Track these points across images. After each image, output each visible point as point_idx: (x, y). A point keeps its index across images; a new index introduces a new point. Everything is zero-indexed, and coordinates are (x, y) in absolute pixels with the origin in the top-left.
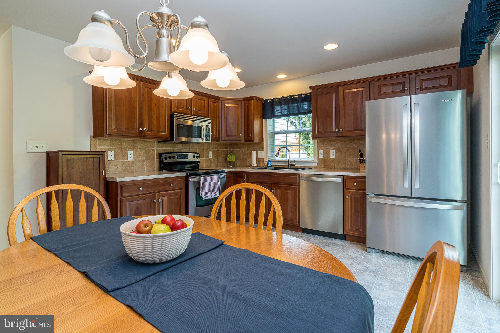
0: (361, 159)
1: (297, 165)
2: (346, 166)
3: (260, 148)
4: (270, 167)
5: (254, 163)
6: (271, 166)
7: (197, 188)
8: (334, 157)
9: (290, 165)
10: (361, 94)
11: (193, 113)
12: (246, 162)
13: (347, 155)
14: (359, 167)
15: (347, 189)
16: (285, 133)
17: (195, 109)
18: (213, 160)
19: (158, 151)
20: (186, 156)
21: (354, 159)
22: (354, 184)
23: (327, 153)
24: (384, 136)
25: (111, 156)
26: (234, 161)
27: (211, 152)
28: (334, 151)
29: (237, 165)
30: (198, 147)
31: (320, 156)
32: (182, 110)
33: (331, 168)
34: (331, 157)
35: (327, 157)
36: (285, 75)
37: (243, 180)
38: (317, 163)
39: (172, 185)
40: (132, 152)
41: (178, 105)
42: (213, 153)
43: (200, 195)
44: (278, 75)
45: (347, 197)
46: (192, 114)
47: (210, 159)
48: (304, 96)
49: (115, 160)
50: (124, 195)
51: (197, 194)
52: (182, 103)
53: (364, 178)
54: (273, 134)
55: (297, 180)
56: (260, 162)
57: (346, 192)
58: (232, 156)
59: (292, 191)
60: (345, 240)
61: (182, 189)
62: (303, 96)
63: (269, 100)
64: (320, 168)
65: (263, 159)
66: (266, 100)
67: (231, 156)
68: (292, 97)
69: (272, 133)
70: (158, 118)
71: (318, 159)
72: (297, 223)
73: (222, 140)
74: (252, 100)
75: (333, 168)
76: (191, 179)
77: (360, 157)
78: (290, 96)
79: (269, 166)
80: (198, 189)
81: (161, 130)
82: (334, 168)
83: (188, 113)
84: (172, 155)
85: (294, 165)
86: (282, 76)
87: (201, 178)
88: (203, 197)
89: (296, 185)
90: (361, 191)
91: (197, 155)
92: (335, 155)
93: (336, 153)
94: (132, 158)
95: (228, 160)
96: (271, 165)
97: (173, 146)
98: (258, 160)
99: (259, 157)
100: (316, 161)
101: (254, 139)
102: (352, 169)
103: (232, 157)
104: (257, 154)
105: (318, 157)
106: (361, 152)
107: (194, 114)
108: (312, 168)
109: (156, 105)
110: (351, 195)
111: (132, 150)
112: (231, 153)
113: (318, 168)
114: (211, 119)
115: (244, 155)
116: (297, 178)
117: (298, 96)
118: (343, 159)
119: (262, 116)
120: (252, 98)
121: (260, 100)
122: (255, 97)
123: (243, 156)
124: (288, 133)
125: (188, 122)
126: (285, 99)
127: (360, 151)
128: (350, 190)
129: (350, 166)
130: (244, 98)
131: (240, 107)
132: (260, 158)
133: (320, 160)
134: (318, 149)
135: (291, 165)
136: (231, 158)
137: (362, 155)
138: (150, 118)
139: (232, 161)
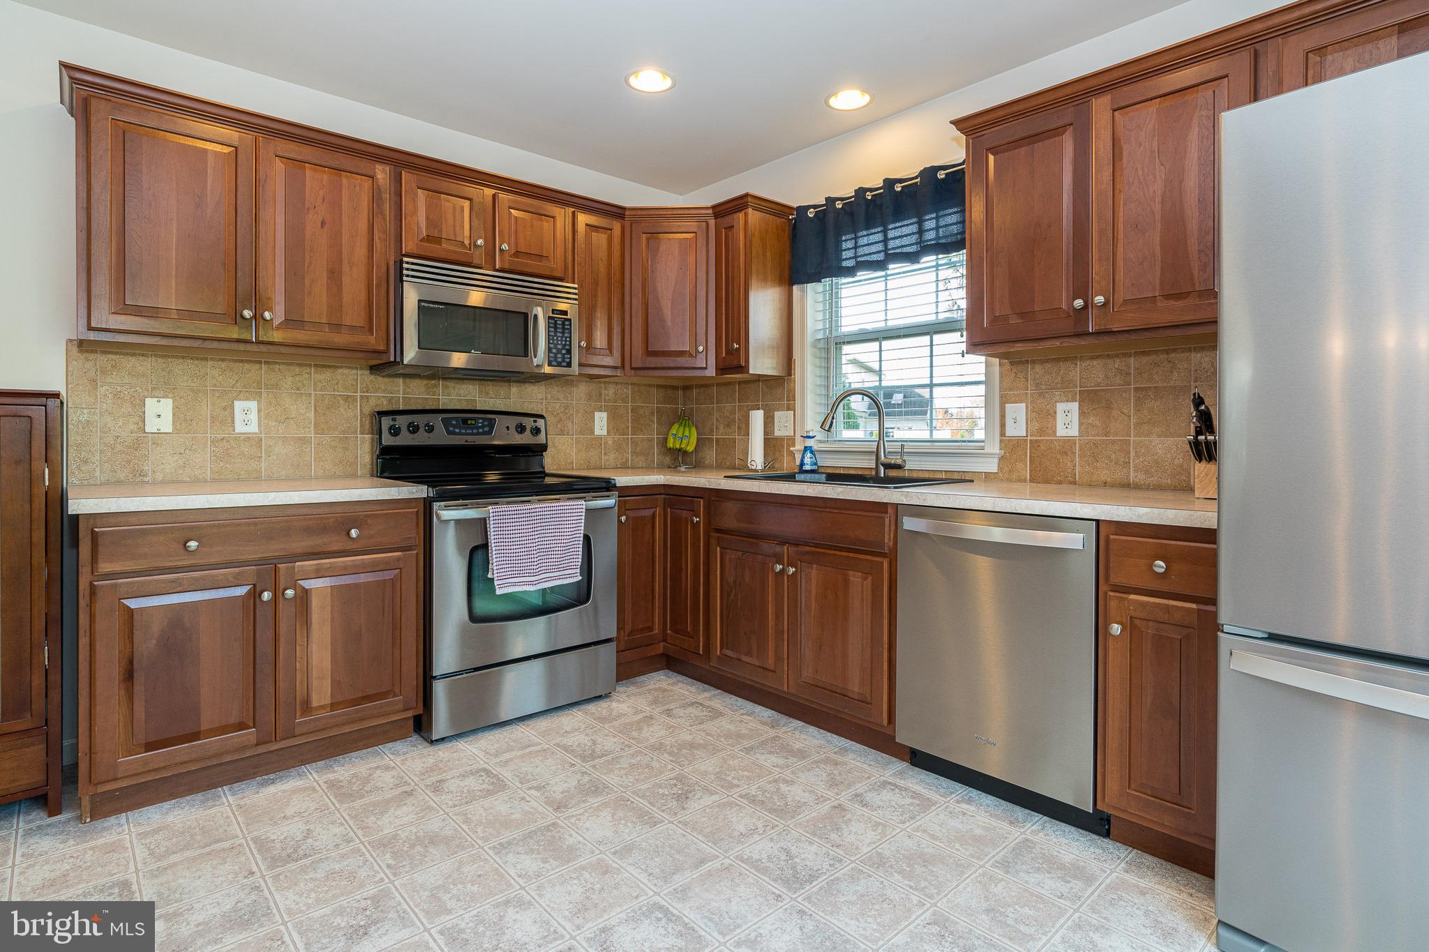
0: (1201, 438)
1: (912, 464)
2: (1132, 474)
3: (781, 399)
4: (812, 471)
5: (757, 457)
6: (815, 467)
7: (474, 550)
8: (1074, 431)
9: (883, 465)
10: (1203, 113)
11: (502, 260)
12: (735, 451)
13: (1137, 425)
14: (1194, 484)
15: (1117, 588)
16: (876, 340)
17: (505, 247)
18: (610, 442)
19: (372, 402)
20: (486, 423)
21: (1170, 441)
22: (1151, 566)
23: (1043, 417)
24: (1337, 346)
25: (159, 416)
26: (690, 448)
27: (606, 413)
28: (1074, 406)
29: (707, 462)
30: (549, 396)
31: (1011, 431)
32: (448, 251)
33: (1060, 483)
34: (1061, 432)
35: (1042, 432)
36: (864, 91)
37: (692, 521)
38: (996, 460)
39: (354, 533)
40: (253, 405)
41: (427, 228)
42: (611, 419)
43: (490, 576)
44: (835, 94)
45: (1116, 629)
46: (497, 267)
47: (600, 438)
48: (947, 174)
49: (176, 430)
50: (105, 567)
51: (477, 572)
52: (450, 222)
53: (1209, 535)
54: (833, 344)
55: (887, 529)
56: (780, 452)
57: (1113, 604)
58: (687, 429)
59: (865, 579)
60: (1107, 834)
61: (409, 548)
62: (941, 175)
63: (812, 210)
64: (1009, 480)
65: (791, 440)
66: (802, 210)
67: (682, 428)
68: (898, 188)
69: (827, 339)
70: (335, 275)
71: (1001, 441)
72: (885, 722)
73: (632, 368)
74: (741, 211)
75: (1070, 483)
76: (448, 514)
77: (1199, 432)
78: (889, 183)
79: (807, 467)
80: (478, 555)
81: (347, 321)
82: (1075, 483)
83: (476, 261)
84: (420, 420)
85: (899, 467)
86: (849, 100)
87: (490, 507)
88: (496, 583)
89: (883, 555)
90: (1194, 606)
91: (535, 421)
92: (1081, 424)
93: (1082, 414)
94: (253, 428)
95: (670, 445)
96: (816, 464)
97: (436, 386)
98: (772, 444)
99: (777, 433)
100: (994, 448)
101: (747, 361)
102: (1159, 488)
103: (687, 433)
104: (769, 422)
105: (1003, 434)
106: (1203, 407)
107: (507, 266)
108: (973, 481)
109: (323, 223)
110: (1137, 622)
111: (256, 395)
112: (683, 418)
113: (1004, 477)
114: (576, 286)
115: (728, 425)
116: (887, 521)
117: (918, 180)
118: (1113, 442)
119: (786, 275)
120: (739, 204)
121: (778, 210)
122: (750, 199)
123: (724, 428)
124: (885, 338)
125: (468, 293)
126: (870, 198)
127: (1198, 401)
128: (1133, 597)
129: (1147, 472)
130: (713, 207)
131: (702, 242)
132: (781, 439)
133: (1011, 447)
134: (1001, 397)
135: (888, 466)
136: (680, 435)
137: (1206, 422)
138: (295, 274)
139: (683, 446)
